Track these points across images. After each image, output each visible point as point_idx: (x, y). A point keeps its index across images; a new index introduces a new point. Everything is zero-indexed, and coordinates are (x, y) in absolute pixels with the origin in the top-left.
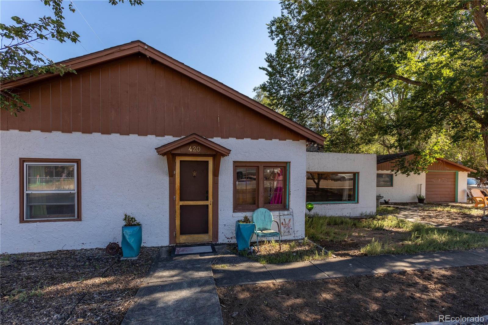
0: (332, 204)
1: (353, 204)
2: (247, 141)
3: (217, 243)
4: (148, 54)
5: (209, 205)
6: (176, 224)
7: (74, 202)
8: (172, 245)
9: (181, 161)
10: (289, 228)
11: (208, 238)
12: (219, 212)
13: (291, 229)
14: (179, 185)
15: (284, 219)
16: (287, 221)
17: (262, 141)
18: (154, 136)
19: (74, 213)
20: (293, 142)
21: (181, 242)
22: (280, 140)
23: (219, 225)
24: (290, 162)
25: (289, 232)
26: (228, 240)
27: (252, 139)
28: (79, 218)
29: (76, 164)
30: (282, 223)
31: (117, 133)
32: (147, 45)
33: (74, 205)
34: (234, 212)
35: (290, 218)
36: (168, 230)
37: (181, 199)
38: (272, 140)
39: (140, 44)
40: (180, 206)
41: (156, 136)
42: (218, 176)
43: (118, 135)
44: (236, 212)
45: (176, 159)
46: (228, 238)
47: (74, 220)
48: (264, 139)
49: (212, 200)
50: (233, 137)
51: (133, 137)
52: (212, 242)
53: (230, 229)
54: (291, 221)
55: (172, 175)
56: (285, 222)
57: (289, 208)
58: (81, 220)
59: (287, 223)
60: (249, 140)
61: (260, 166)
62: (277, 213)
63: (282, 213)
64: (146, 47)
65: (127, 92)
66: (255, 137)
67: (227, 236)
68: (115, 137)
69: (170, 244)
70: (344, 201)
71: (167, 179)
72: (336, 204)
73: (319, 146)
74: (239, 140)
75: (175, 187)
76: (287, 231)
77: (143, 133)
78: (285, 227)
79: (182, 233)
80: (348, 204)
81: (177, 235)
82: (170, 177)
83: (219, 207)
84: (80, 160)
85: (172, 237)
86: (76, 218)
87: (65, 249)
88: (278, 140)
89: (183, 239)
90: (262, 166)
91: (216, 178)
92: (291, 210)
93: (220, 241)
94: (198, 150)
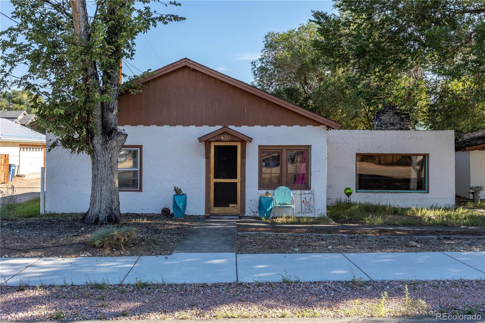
0: (391, 193)
1: (420, 194)
2: (271, 128)
3: (245, 215)
4: (192, 67)
5: (238, 183)
6: (211, 198)
7: (137, 177)
8: (207, 215)
9: (215, 146)
10: (310, 206)
11: (236, 211)
12: (246, 189)
13: (312, 207)
14: (213, 166)
15: (305, 198)
16: (308, 199)
17: (284, 128)
18: (194, 126)
19: (138, 186)
20: (314, 127)
21: (214, 213)
22: (300, 126)
23: (246, 201)
24: (311, 146)
25: (310, 209)
26: (254, 214)
27: (275, 126)
28: (141, 190)
29: (139, 149)
30: (303, 201)
31: (167, 125)
32: (192, 61)
33: (137, 180)
34: (259, 190)
35: (310, 196)
36: (204, 202)
37: (216, 177)
38: (293, 126)
39: (186, 60)
40: (214, 182)
41: (196, 126)
42: (245, 158)
43: (168, 126)
44: (261, 190)
45: (211, 144)
46: (254, 212)
47: (137, 191)
48: (286, 126)
49: (240, 179)
50: (258, 125)
51: (179, 128)
52: (240, 214)
53: (255, 204)
54: (312, 199)
55: (208, 157)
56: (306, 200)
57: (310, 188)
58: (141, 191)
59: (308, 201)
60: (272, 127)
61: (283, 149)
62: (298, 192)
63: (303, 192)
64: (191, 62)
65: (175, 93)
66: (277, 124)
67: (252, 210)
68: (166, 128)
69: (206, 214)
70: (411, 189)
71: (204, 161)
72: (397, 193)
73: (402, 116)
74: (263, 127)
75: (210, 167)
76: (308, 208)
77: (186, 124)
78: (306, 205)
79: (215, 205)
80: (413, 194)
81: (211, 207)
82: (206, 158)
83: (246, 184)
84: (142, 146)
85: (208, 208)
86: (139, 189)
87: (131, 212)
88: (299, 126)
89: (216, 210)
90: (285, 149)
91: (243, 159)
92: (312, 190)
93: (247, 214)
94: (228, 138)
